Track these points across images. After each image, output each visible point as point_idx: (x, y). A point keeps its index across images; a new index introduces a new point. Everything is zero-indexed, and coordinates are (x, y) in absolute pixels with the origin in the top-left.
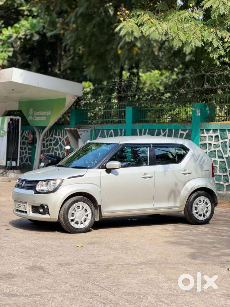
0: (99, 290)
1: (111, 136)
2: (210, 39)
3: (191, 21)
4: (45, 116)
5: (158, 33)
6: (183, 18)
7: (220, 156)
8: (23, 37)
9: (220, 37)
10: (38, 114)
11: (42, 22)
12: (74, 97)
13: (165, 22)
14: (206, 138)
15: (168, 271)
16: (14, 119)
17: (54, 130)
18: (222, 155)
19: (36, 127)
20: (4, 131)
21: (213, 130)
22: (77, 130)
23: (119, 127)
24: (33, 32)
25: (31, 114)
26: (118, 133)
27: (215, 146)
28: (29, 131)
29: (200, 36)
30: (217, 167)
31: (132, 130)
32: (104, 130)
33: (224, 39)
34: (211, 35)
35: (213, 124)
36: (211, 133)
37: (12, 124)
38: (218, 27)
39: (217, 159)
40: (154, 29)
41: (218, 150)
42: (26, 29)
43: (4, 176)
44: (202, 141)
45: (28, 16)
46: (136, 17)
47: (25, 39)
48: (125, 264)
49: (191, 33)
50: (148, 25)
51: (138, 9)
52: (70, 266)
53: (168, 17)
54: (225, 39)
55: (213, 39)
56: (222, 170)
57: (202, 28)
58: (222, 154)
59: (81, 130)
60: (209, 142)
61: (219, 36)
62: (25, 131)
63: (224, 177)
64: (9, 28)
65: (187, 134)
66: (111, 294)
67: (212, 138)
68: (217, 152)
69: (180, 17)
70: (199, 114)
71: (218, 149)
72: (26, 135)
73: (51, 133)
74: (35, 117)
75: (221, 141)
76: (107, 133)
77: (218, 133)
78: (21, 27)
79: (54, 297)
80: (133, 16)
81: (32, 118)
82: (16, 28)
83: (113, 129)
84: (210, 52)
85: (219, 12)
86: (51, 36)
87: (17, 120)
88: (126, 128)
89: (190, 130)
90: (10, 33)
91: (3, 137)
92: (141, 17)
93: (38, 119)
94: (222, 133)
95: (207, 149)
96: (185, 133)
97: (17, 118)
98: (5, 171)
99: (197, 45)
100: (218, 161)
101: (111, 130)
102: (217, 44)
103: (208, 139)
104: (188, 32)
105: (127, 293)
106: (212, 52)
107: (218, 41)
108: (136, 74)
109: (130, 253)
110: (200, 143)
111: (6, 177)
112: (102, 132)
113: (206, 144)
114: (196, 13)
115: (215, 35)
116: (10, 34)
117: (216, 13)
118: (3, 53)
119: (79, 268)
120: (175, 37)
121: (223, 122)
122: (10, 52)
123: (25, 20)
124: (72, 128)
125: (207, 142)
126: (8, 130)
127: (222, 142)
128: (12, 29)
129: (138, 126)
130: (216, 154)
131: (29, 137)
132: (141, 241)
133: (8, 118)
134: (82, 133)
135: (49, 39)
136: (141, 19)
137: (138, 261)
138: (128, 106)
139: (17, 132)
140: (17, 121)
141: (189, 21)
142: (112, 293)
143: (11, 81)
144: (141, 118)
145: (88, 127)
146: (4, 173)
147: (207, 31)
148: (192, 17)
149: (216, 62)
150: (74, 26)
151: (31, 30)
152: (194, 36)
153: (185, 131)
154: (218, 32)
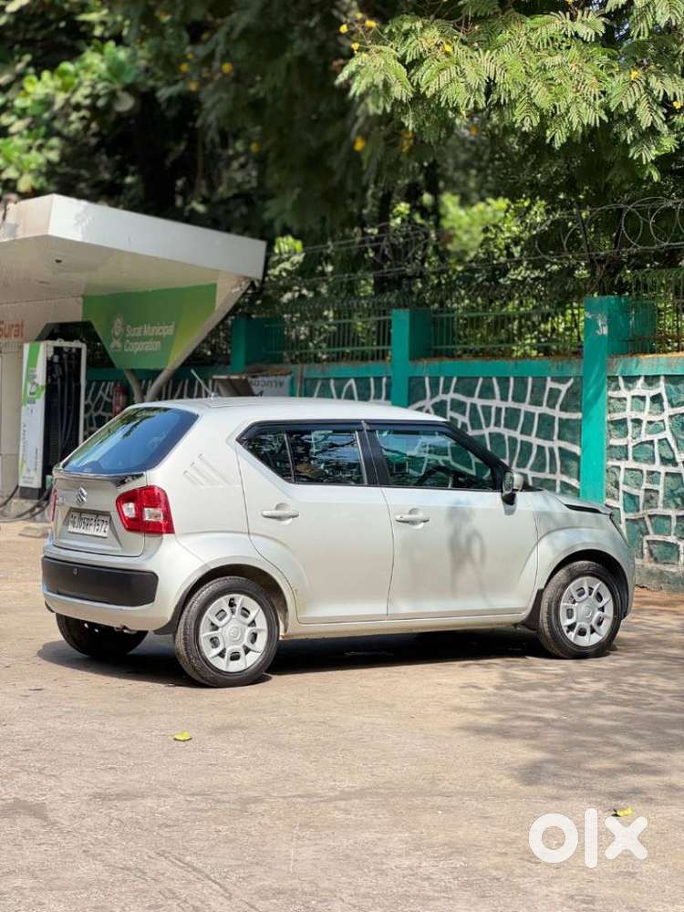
0: (189, 882)
1: (350, 397)
2: (628, 104)
3: (569, 48)
4: (156, 338)
5: (466, 86)
6: (545, 41)
7: (668, 457)
8: (87, 102)
9: (658, 97)
10: (137, 332)
11: (142, 58)
12: (239, 281)
13: (488, 52)
14: (624, 402)
15: (426, 818)
16: (66, 350)
17: (187, 382)
18: (674, 454)
19: (133, 371)
20: (37, 385)
21: (646, 377)
22: (250, 379)
23: (371, 369)
24: (118, 86)
25: (117, 334)
26: (369, 389)
27: (651, 427)
28: (115, 386)
29: (597, 92)
30: (657, 492)
31: (411, 379)
32: (328, 379)
33: (671, 103)
34: (631, 89)
35: (646, 359)
36: (640, 388)
37: (61, 362)
38: (652, 67)
39: (657, 466)
40: (454, 74)
41: (660, 440)
42: (95, 76)
43: (35, 521)
44: (615, 411)
45: (103, 40)
46: (399, 39)
47: (92, 108)
48: (299, 796)
49: (569, 85)
50: (436, 62)
51: (407, 14)
52: (129, 803)
53: (499, 38)
54: (675, 103)
55: (637, 102)
56: (674, 501)
57: (601, 68)
58: (672, 450)
59: (260, 379)
60: (635, 415)
61: (655, 93)
62: (103, 384)
63: (677, 521)
64: (46, 75)
65: (568, 390)
66: (222, 895)
67: (642, 403)
68: (656, 446)
69: (534, 36)
70: (605, 331)
71: (661, 436)
72: (105, 398)
73: (176, 390)
74: (128, 341)
75: (669, 411)
76: (336, 389)
77: (661, 388)
78: (81, 72)
79: (40, 904)
80: (391, 36)
81: (119, 345)
82: (64, 74)
83: (355, 376)
84: (629, 142)
85: (654, 19)
86: (170, 99)
87: (74, 350)
88: (391, 374)
89: (578, 379)
90: (49, 91)
91: (33, 402)
92: (414, 37)
93: (137, 347)
94: (672, 387)
95: (629, 437)
96: (564, 388)
97: (75, 344)
98: (38, 506)
99: (585, 122)
100: (659, 473)
101: (348, 379)
102: (651, 119)
103: (632, 406)
104: (559, 81)
105: (274, 889)
106: (635, 140)
107: (655, 108)
108: (430, 210)
109: (331, 760)
110: (608, 417)
111: (41, 522)
112: (322, 385)
113: (623, 422)
114: (583, 22)
115: (643, 91)
116: (47, 95)
117: (644, 22)
118: (34, 153)
119: (156, 807)
120: (520, 97)
121: (675, 354)
122: (52, 148)
123: (94, 51)
124: (234, 374)
125: (629, 414)
126: (47, 381)
127: (672, 414)
128: (52, 78)
129: (426, 369)
130: (654, 453)
131: (114, 403)
132: (377, 722)
133: (47, 346)
134: (265, 388)
135: (164, 106)
136: (413, 45)
137: (347, 784)
138: (399, 306)
139: (73, 386)
140: (74, 354)
141: (563, 48)
142: (226, 890)
143: (45, 234)
144: (436, 345)
145: (284, 372)
146: (37, 510)
147: (618, 78)
148: (572, 36)
149: (650, 173)
150: (227, 67)
151: (110, 82)
152: (578, 94)
153: (564, 383)
154: (653, 80)
